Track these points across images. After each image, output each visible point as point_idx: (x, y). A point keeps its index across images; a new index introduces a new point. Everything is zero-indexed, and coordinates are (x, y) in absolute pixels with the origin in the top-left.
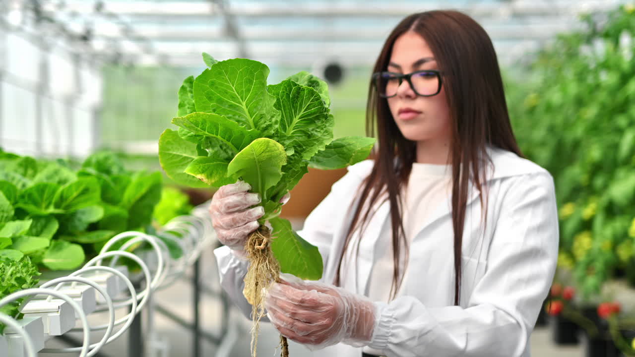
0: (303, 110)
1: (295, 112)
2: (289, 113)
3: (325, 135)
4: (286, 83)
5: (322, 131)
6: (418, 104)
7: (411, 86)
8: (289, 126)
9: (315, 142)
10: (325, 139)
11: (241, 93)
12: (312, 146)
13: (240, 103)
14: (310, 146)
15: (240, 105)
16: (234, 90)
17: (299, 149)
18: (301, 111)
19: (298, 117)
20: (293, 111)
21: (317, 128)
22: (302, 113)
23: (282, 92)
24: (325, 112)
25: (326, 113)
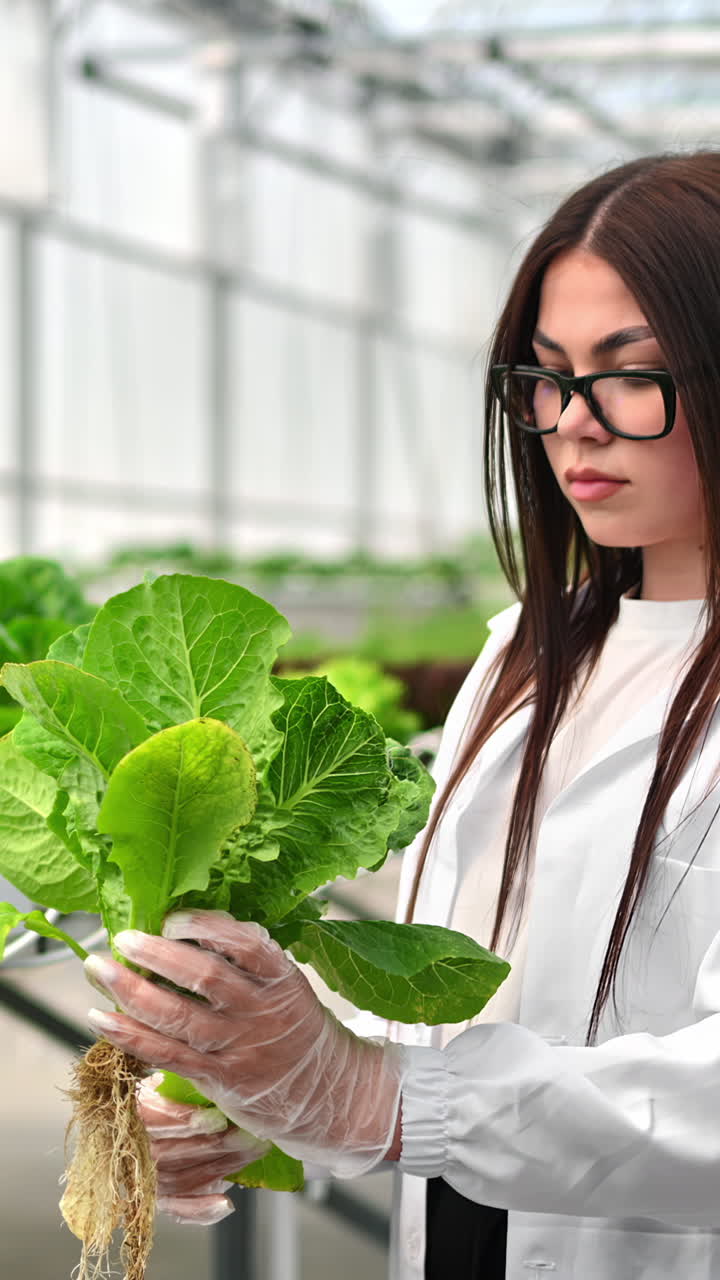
0: (332, 768)
1: (313, 766)
2: (298, 766)
3: (365, 844)
4: (314, 686)
5: (360, 831)
6: (617, 460)
7: (595, 409)
8: (285, 799)
9: (337, 855)
10: (364, 853)
11: (198, 673)
12: (328, 863)
13: (190, 701)
14: (320, 862)
15: (188, 704)
16: (188, 657)
17: (292, 863)
18: (327, 768)
19: (315, 781)
20: (308, 763)
21: (353, 821)
22: (326, 775)
23: (296, 708)
24: (385, 785)
25: (386, 789)
